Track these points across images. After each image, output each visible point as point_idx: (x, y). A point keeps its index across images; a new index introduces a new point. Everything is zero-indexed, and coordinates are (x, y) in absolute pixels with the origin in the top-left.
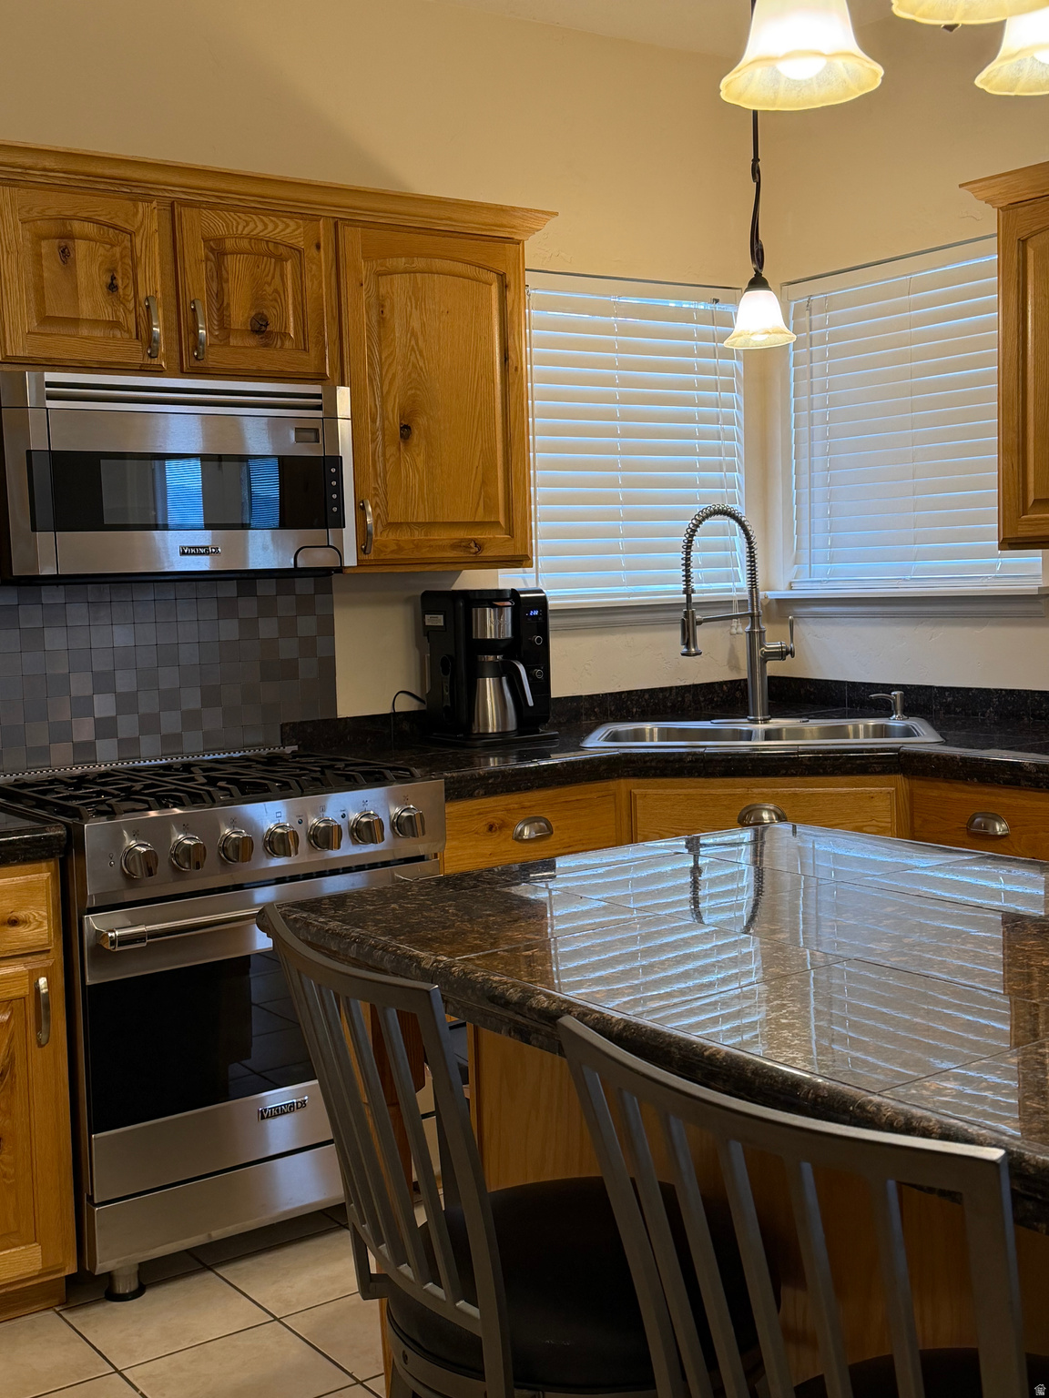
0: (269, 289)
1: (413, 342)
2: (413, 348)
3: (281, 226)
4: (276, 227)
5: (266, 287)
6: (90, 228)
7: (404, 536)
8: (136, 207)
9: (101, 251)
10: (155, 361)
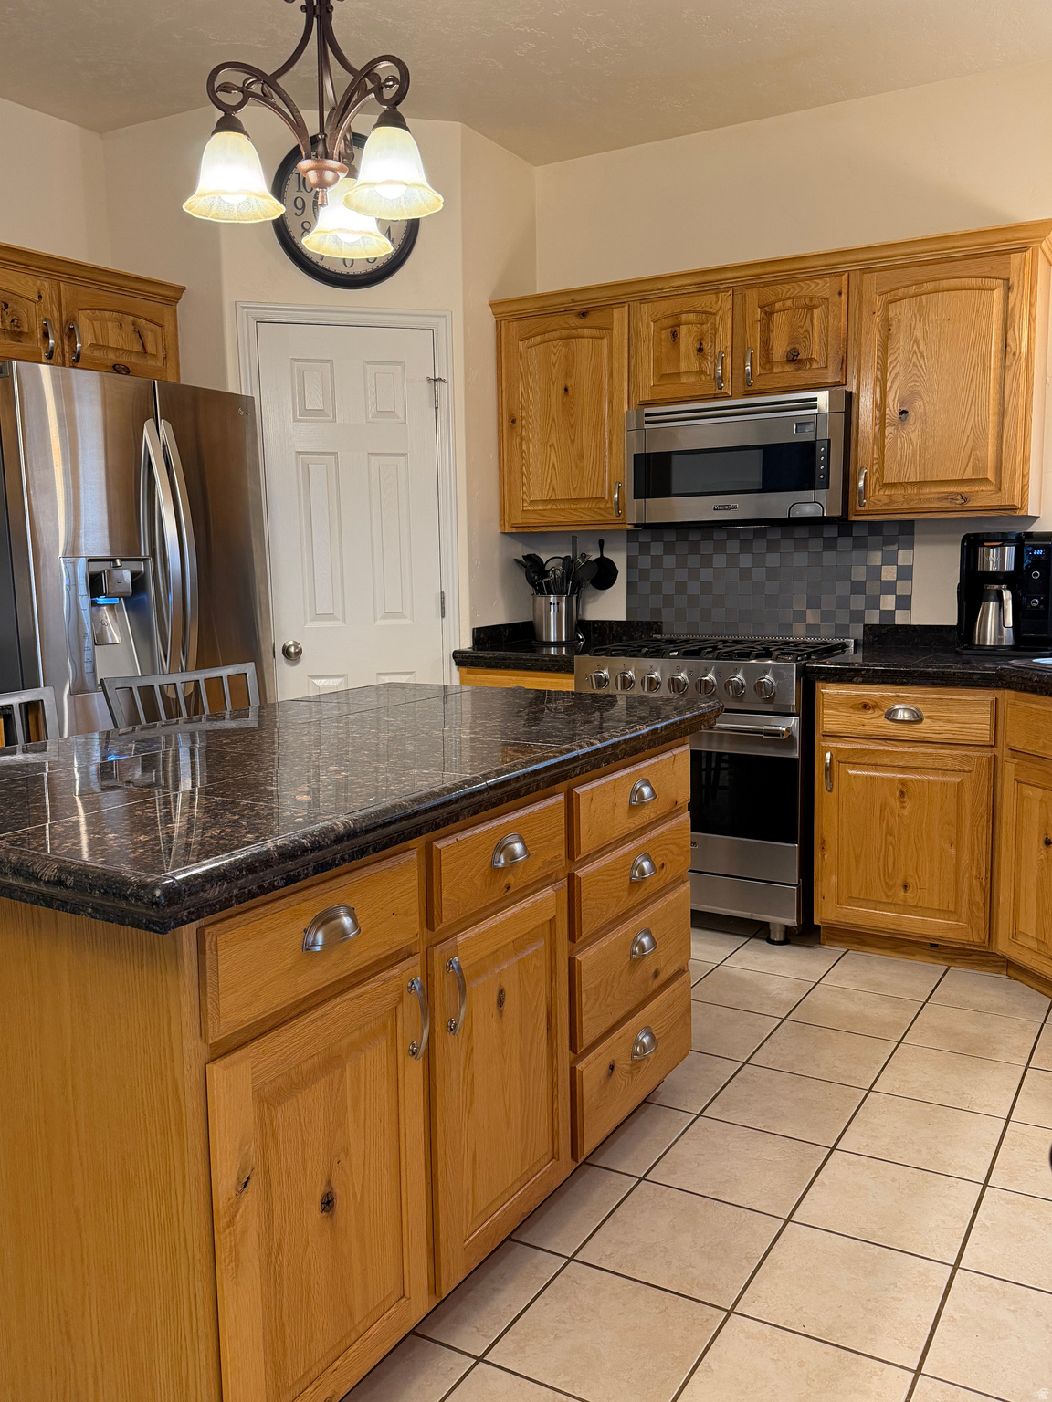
0: (801, 331)
1: (915, 347)
2: (915, 352)
3: (813, 285)
4: (810, 286)
5: (800, 329)
6: (692, 317)
7: (898, 493)
8: (717, 297)
9: (695, 329)
10: (722, 391)
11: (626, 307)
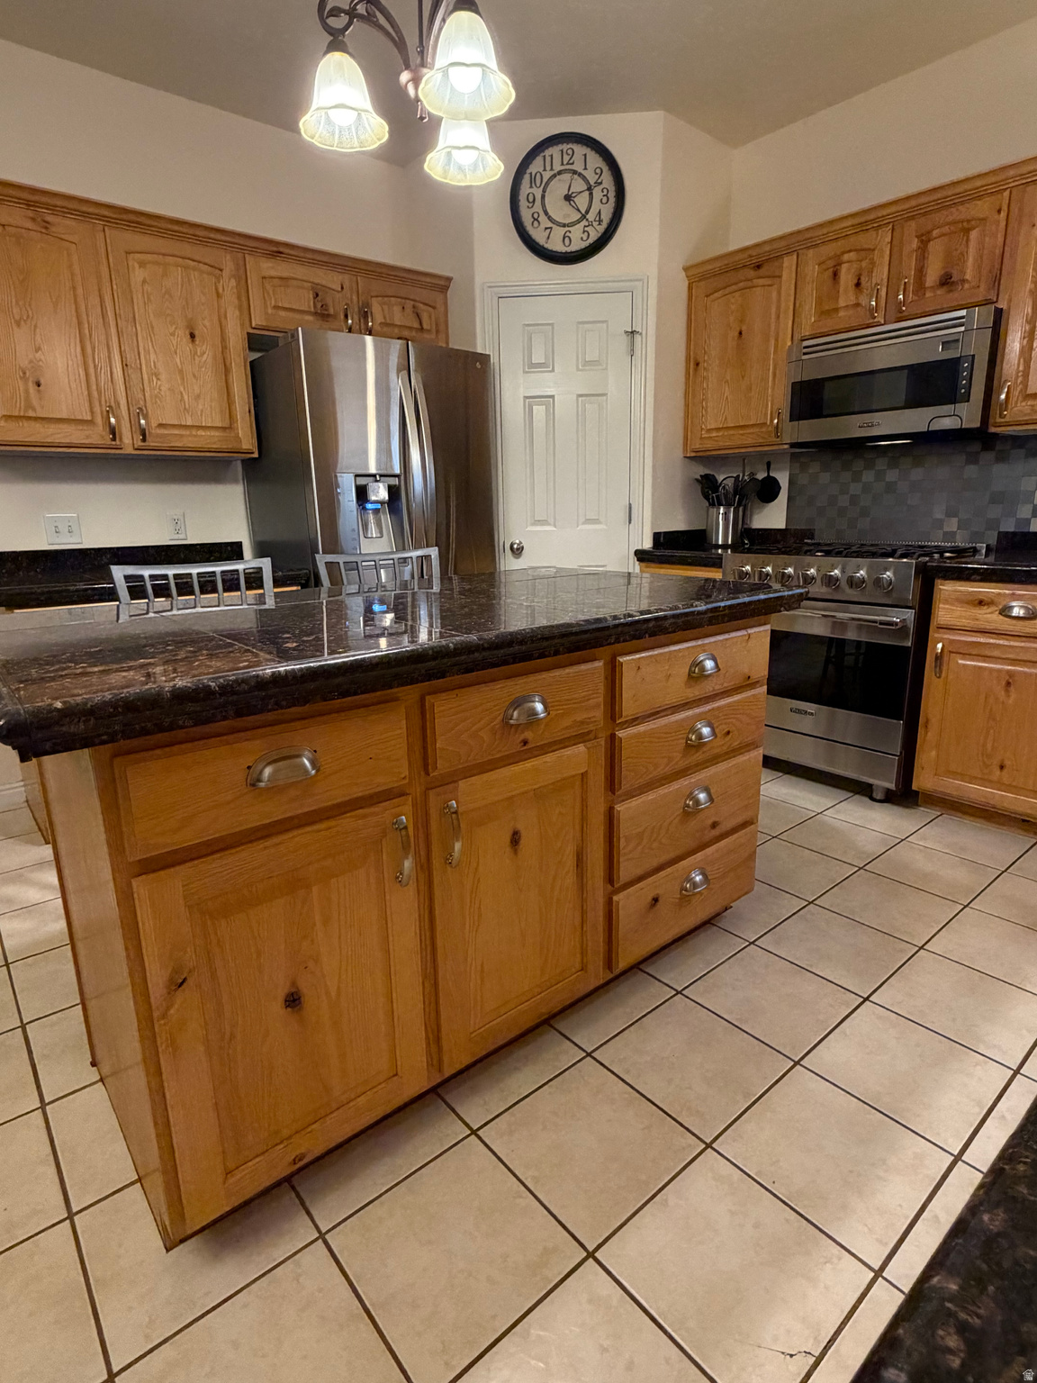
0: (956, 254)
3: (971, 208)
4: (968, 209)
9: (855, 266)
10: (876, 320)
11: (795, 257)
